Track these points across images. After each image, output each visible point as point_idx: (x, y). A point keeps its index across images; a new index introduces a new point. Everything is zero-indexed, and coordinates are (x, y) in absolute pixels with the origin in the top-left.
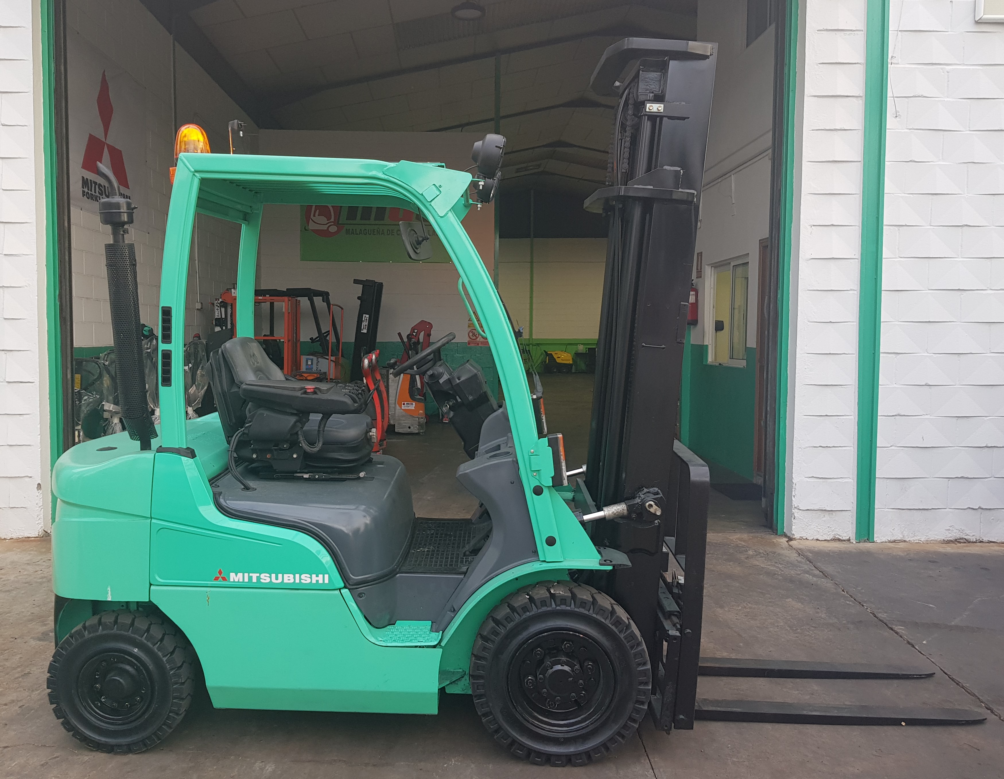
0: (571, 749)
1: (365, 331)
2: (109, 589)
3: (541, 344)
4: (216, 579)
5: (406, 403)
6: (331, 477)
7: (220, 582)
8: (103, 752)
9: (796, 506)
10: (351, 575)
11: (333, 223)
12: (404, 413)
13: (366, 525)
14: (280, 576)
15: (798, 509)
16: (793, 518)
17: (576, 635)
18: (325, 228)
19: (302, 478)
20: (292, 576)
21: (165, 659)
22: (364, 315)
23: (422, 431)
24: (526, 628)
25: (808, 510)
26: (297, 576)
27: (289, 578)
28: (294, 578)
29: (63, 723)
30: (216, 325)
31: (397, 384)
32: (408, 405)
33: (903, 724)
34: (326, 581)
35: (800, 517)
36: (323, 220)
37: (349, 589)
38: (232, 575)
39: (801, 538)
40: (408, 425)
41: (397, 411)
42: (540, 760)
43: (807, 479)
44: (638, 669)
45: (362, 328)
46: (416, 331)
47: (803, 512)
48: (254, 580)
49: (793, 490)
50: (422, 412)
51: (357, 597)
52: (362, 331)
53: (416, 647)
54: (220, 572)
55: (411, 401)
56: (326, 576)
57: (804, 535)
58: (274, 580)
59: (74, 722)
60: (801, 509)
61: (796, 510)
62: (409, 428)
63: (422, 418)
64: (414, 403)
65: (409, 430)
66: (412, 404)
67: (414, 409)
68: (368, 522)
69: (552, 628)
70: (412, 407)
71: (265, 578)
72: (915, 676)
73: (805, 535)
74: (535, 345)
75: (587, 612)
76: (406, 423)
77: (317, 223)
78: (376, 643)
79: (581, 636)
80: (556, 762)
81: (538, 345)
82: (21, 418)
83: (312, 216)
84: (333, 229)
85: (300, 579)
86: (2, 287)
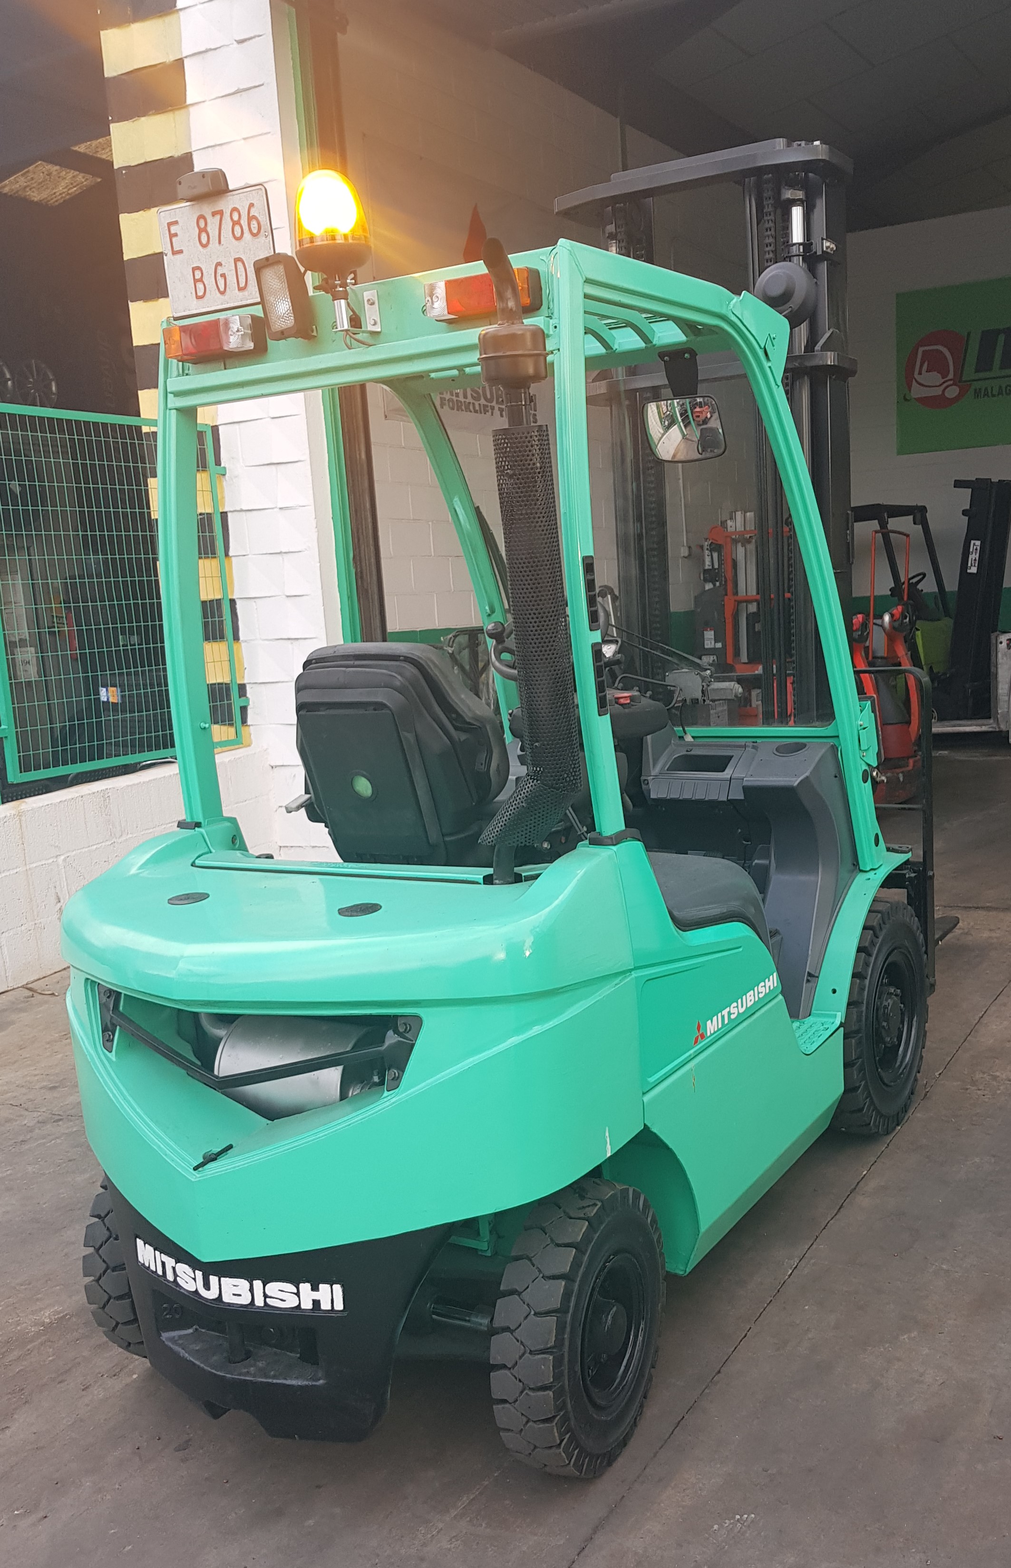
1: (974, 570)
4: (697, 1040)
11: (951, 382)
14: (744, 999)
18: (938, 391)
20: (752, 993)
22: (973, 542)
26: (756, 990)
27: (750, 998)
28: (754, 995)
30: (706, 580)
34: (776, 983)
36: (935, 378)
38: (709, 1025)
45: (969, 565)
48: (726, 1020)
52: (969, 571)
54: (699, 1028)
56: (775, 975)
58: (740, 1010)
71: (734, 1011)
77: (926, 386)
83: (916, 375)
84: (952, 392)
85: (758, 994)
86: (280, 553)
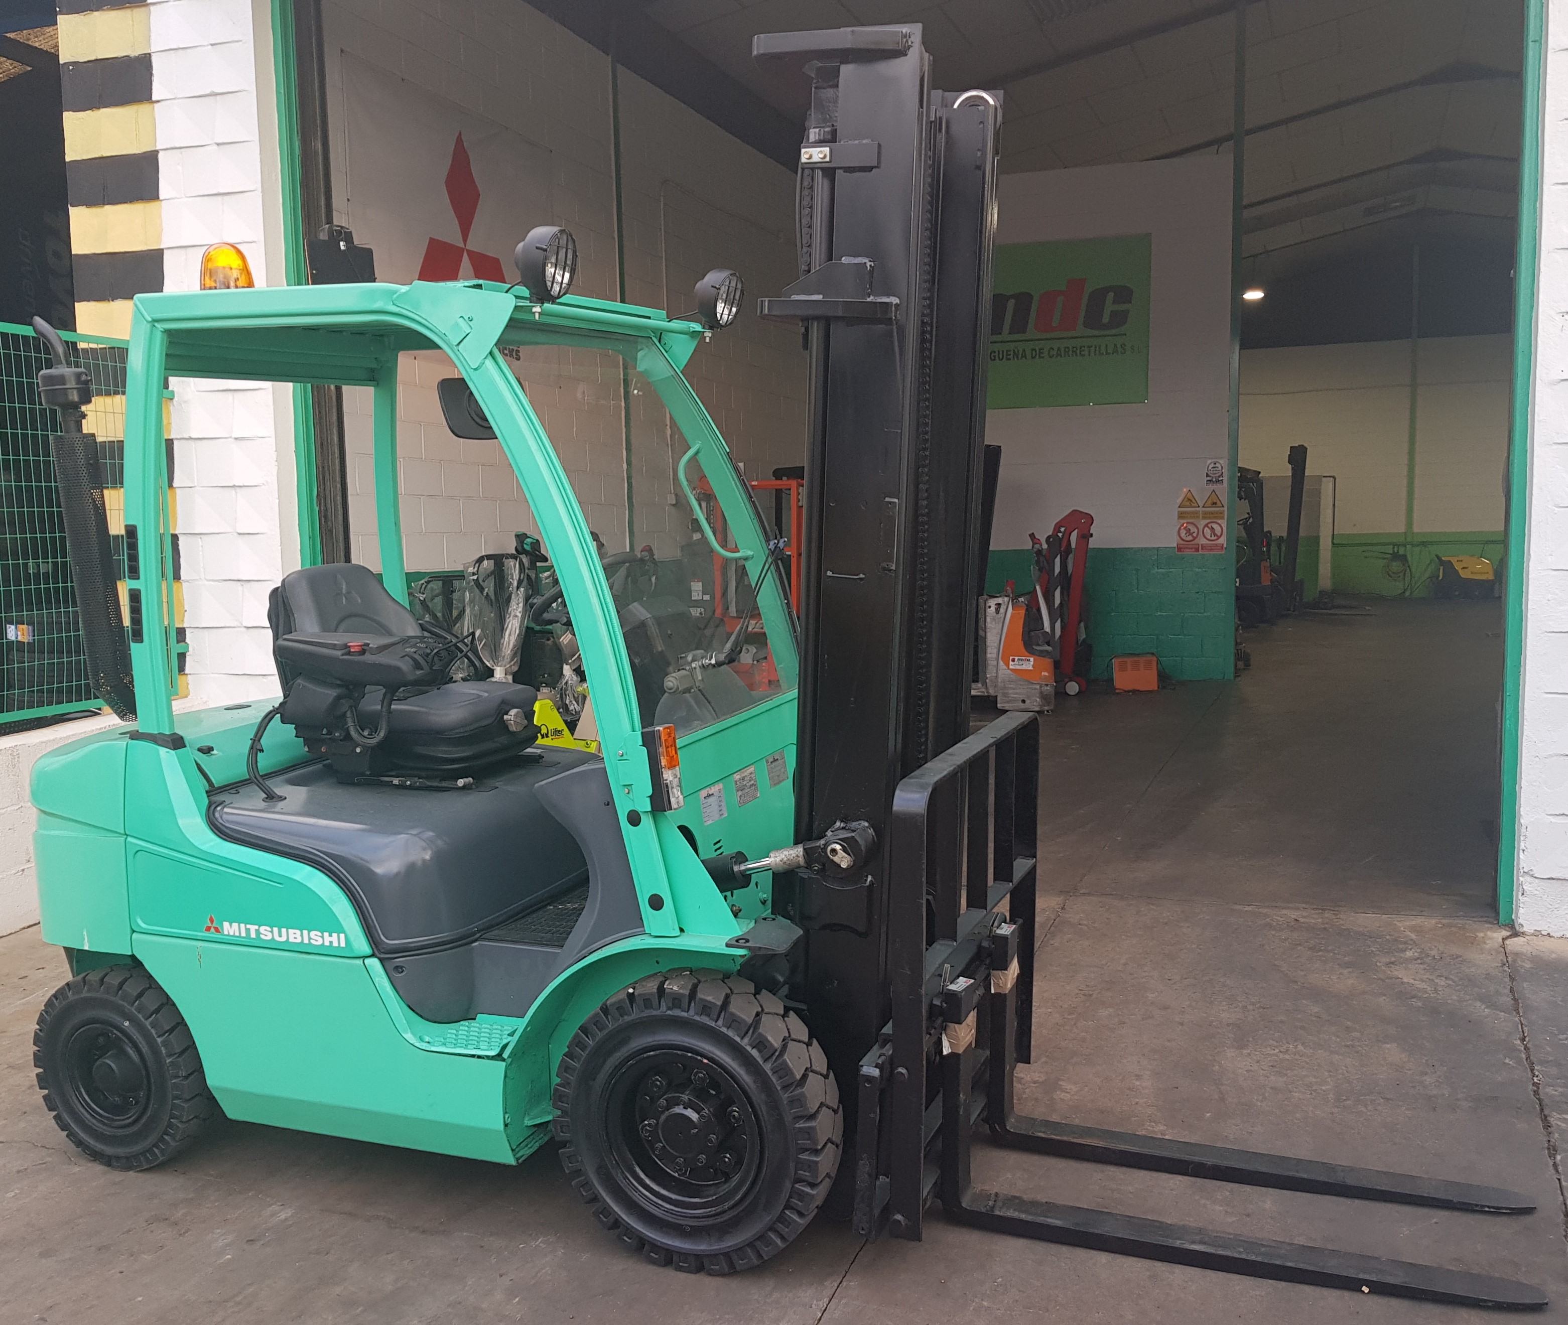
0: (702, 1247)
2: (85, 933)
3: (1432, 543)
4: (208, 929)
5: (1016, 658)
6: (429, 784)
7: (212, 935)
8: (102, 1163)
9: (1526, 870)
10: (382, 937)
12: (1013, 677)
13: (424, 861)
14: (284, 930)
15: (1532, 876)
16: (1520, 894)
17: (697, 1059)
19: (390, 784)
20: (298, 932)
21: (159, 1040)
23: (1046, 708)
24: (625, 1042)
25: (1553, 879)
26: (305, 932)
27: (295, 936)
28: (302, 935)
29: (55, 1117)
31: (1001, 625)
32: (1021, 663)
33: (1365, 1289)
34: (343, 944)
35: (1536, 892)
37: (381, 960)
38: (226, 925)
39: (1537, 934)
40: (1022, 697)
41: (1000, 672)
42: (657, 1256)
43: (1552, 819)
44: (797, 1125)
46: (1062, 529)
47: (1542, 883)
48: (253, 935)
49: (1522, 838)
50: (1046, 674)
51: (393, 971)
53: (473, 1056)
54: (212, 920)
55: (1027, 654)
56: (342, 936)
57: (1544, 928)
58: (277, 938)
59: (67, 1118)
60: (1536, 875)
61: (1528, 878)
62: (1024, 701)
63: (1047, 685)
64: (1032, 659)
65: (1022, 706)
66: (1029, 660)
67: (1031, 668)
68: (427, 857)
69: (663, 1045)
70: (1029, 664)
71: (266, 933)
72: (1487, 1209)
73: (1546, 928)
74: (1418, 545)
75: (713, 1024)
76: (1016, 693)
78: (416, 1044)
79: (705, 1061)
80: (681, 1264)
81: (1424, 544)
82: (264, 680)
85: (310, 938)
86: (234, 486)
